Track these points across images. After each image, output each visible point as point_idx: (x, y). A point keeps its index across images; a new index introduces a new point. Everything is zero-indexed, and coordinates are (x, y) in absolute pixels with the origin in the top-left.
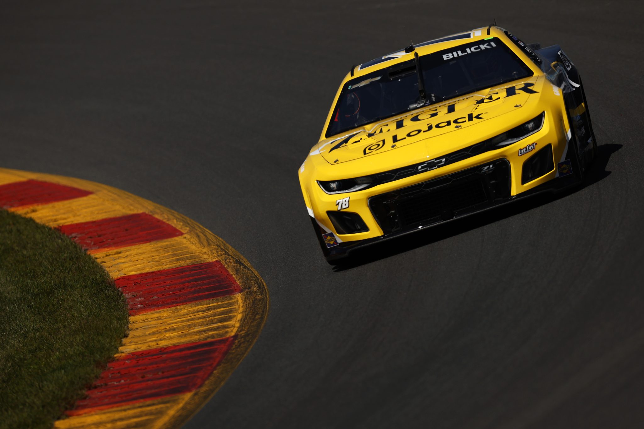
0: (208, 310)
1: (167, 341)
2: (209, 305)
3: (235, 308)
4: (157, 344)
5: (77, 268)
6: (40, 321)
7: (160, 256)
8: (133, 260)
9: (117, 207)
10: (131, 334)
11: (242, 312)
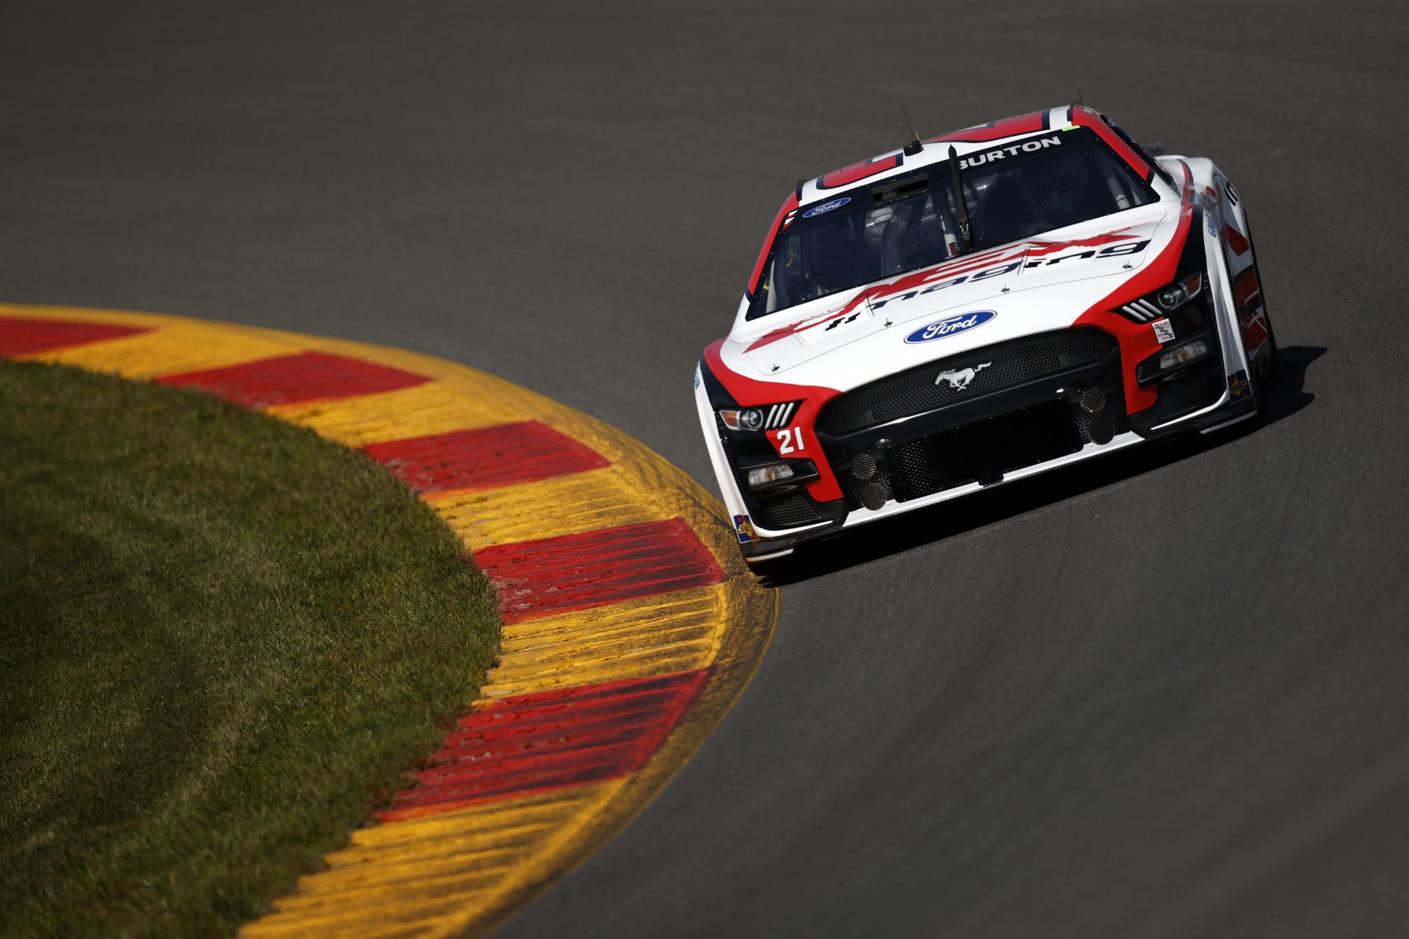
0: (659, 615)
1: (577, 675)
2: (660, 606)
3: (712, 612)
4: (558, 682)
5: (400, 529)
6: (326, 633)
7: (565, 507)
8: (511, 514)
9: (481, 409)
10: (505, 660)
11: (727, 621)
